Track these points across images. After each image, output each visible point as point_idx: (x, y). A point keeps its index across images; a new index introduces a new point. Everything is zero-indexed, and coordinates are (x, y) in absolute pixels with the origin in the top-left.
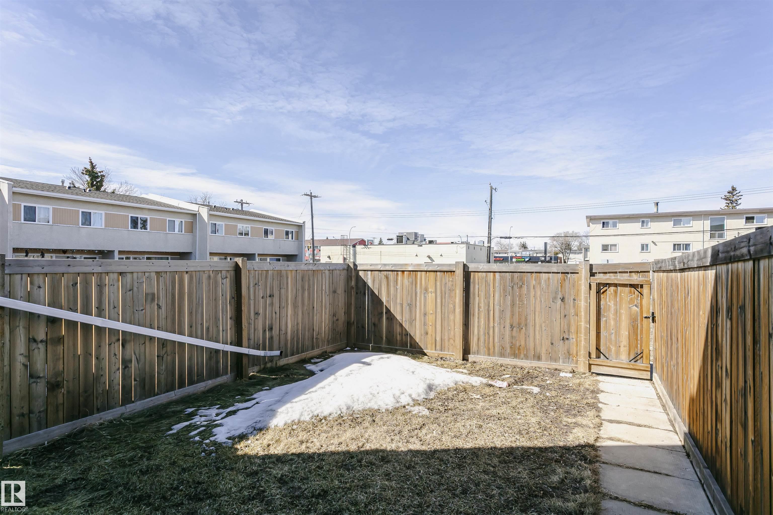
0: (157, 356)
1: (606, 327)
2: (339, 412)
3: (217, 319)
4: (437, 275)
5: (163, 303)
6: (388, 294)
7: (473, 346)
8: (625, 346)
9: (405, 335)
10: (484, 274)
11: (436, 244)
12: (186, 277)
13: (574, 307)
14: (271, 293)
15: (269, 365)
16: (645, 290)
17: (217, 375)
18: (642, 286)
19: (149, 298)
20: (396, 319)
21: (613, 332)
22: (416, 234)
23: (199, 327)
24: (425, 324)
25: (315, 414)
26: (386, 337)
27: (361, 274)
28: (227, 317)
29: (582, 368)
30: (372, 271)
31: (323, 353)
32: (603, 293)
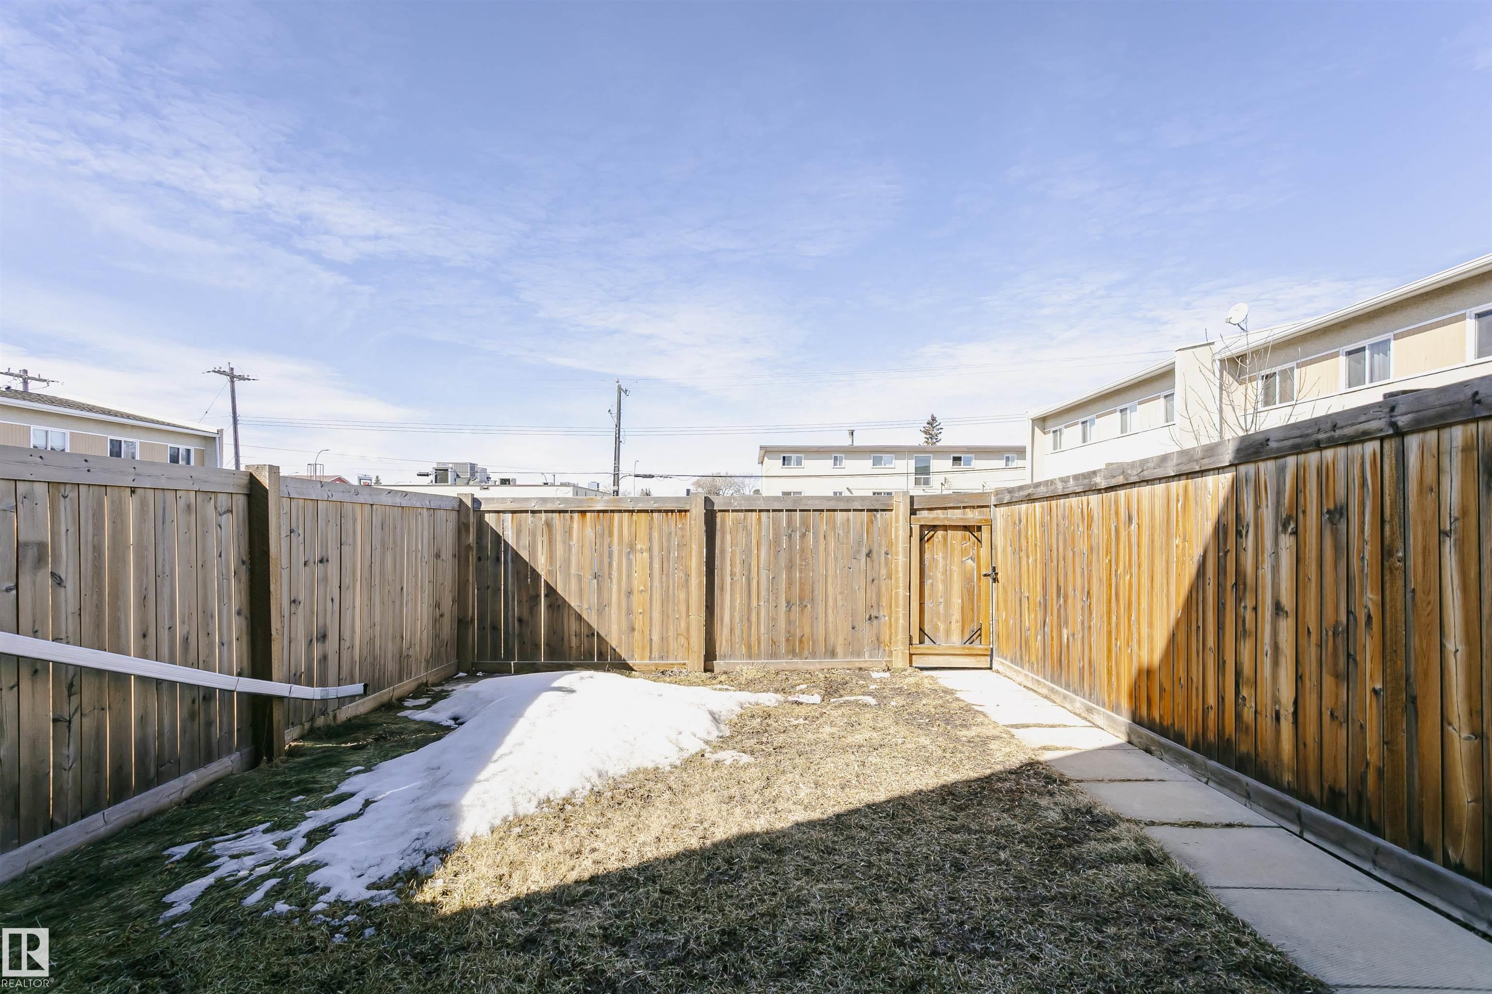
0: (55, 721)
1: (931, 595)
2: (588, 787)
3: (207, 615)
4: (652, 518)
5: (68, 571)
6: (551, 558)
7: (722, 645)
8: (957, 622)
9: (588, 636)
10: (742, 514)
11: (515, 485)
12: (131, 505)
13: (886, 564)
14: (324, 554)
15: (320, 721)
16: (985, 534)
17: (209, 758)
18: (979, 528)
19: (31, 554)
20: (569, 605)
21: (941, 600)
22: (473, 466)
23: (165, 635)
24: (629, 612)
25: (542, 795)
26: (547, 645)
27: (489, 519)
28: (230, 608)
29: (899, 661)
30: (513, 512)
31: (419, 686)
32: (928, 540)
